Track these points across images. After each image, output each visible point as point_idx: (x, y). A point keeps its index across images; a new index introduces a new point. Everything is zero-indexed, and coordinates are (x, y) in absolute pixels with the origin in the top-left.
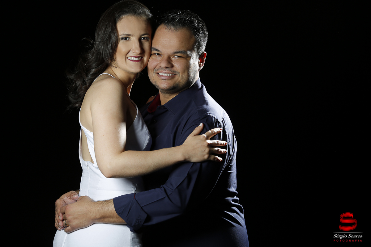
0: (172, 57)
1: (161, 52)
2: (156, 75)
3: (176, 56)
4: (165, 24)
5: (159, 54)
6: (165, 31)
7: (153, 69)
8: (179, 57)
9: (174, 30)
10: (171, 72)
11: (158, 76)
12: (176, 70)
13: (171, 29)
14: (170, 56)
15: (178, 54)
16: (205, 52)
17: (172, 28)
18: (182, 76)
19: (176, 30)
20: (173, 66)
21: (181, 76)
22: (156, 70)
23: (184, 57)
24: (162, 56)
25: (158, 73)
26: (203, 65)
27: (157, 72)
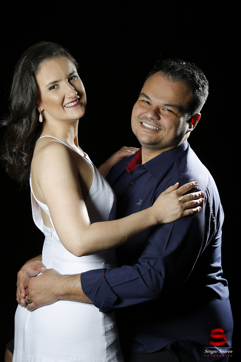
0: (161, 109)
1: (151, 101)
2: (140, 124)
3: (166, 110)
4: (164, 71)
5: (148, 103)
6: (162, 78)
7: (138, 116)
8: (169, 111)
9: (172, 80)
10: (156, 125)
11: (141, 125)
12: (162, 125)
13: (168, 78)
14: (160, 108)
15: (169, 108)
16: (200, 114)
17: (170, 77)
18: (168, 132)
19: (173, 81)
20: (159, 118)
21: (166, 131)
22: (140, 119)
23: (175, 112)
24: (151, 105)
25: (142, 123)
26: (194, 127)
27: (141, 121)
